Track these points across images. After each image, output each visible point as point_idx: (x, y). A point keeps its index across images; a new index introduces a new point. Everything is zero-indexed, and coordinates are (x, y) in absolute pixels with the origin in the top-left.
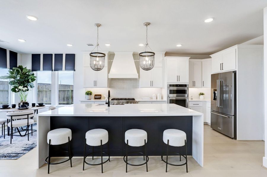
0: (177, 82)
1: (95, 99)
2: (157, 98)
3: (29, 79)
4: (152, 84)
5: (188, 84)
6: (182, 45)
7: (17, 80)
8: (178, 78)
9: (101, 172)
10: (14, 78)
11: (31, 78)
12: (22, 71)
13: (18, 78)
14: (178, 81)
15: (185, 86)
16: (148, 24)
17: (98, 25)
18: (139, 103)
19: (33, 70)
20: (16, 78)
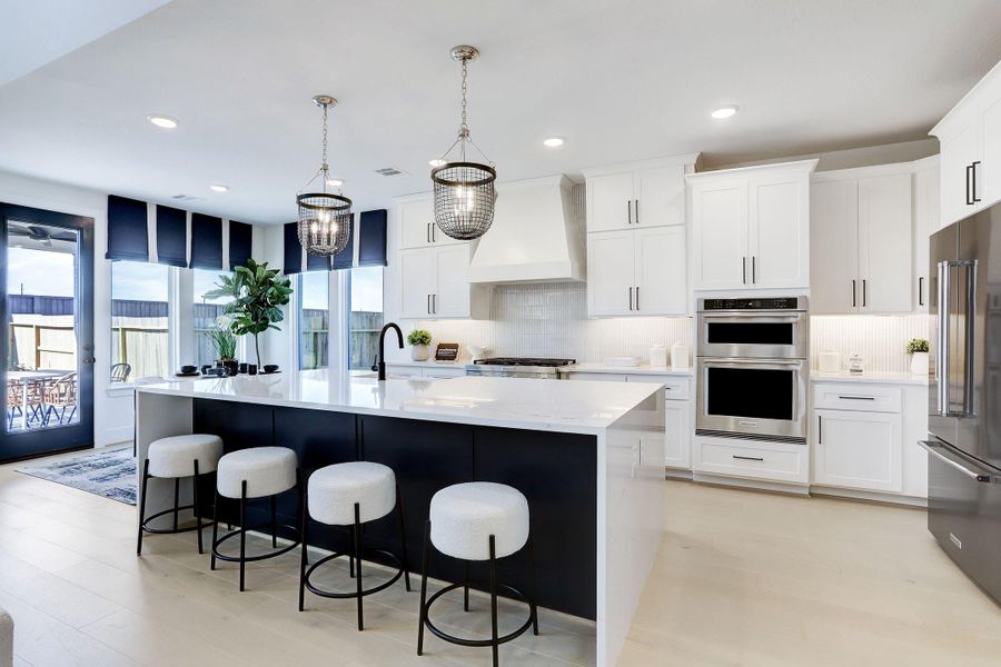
0: (743, 286)
1: (438, 357)
2: (669, 363)
4: (635, 301)
5: (807, 293)
6: (737, 108)
8: (750, 268)
9: (239, 584)
11: (270, 294)
14: (751, 286)
15: (791, 303)
16: (468, 54)
17: (325, 102)
18: (571, 376)
19: (287, 272)
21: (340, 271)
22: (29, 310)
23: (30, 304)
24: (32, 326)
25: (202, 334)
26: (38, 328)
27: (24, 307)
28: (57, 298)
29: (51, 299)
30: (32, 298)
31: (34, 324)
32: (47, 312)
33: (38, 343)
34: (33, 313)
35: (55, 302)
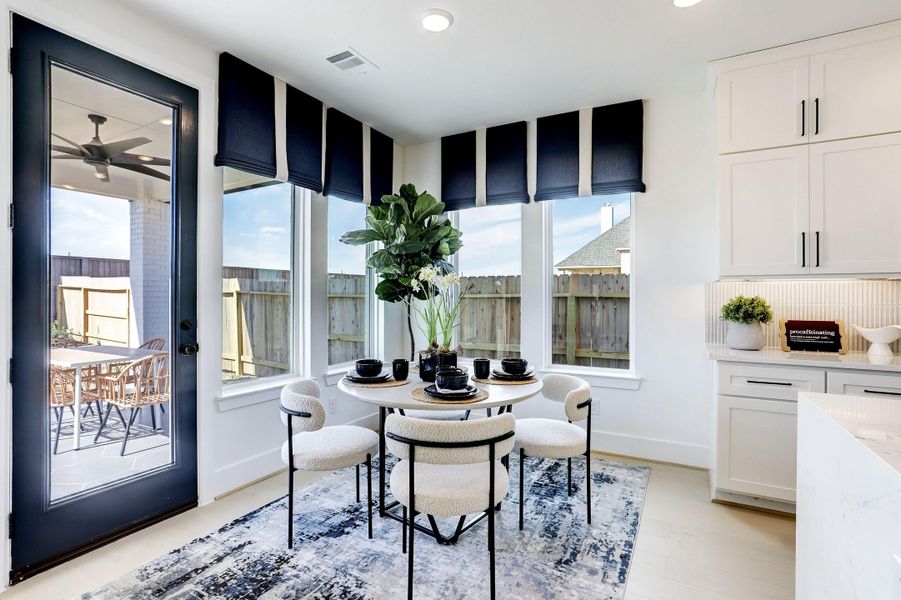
3: (438, 244)
7: (397, 246)
10: (387, 237)
11: (446, 237)
12: (411, 209)
13: (400, 240)
19: (446, 206)
20: (394, 237)
21: (543, 202)
22: (78, 272)
23: (78, 265)
24: (80, 289)
25: (268, 299)
26: (86, 291)
27: (72, 269)
28: (104, 260)
29: (98, 261)
30: (80, 260)
31: (83, 286)
32: (94, 274)
33: (86, 307)
34: (81, 274)
35: (101, 264)
